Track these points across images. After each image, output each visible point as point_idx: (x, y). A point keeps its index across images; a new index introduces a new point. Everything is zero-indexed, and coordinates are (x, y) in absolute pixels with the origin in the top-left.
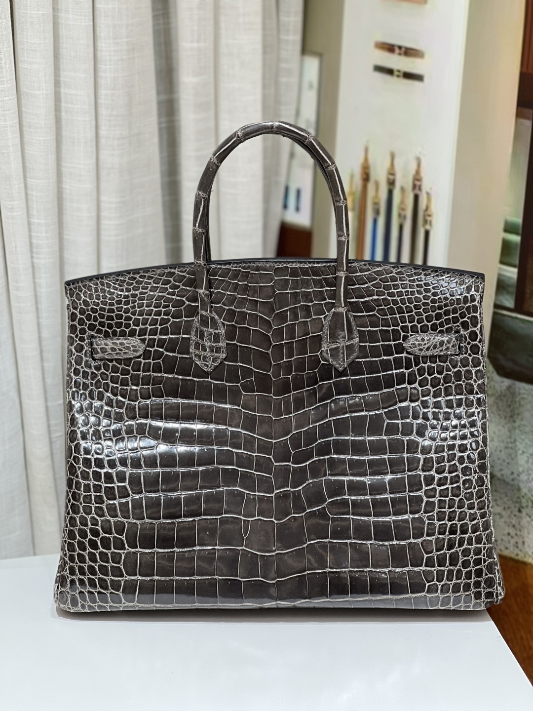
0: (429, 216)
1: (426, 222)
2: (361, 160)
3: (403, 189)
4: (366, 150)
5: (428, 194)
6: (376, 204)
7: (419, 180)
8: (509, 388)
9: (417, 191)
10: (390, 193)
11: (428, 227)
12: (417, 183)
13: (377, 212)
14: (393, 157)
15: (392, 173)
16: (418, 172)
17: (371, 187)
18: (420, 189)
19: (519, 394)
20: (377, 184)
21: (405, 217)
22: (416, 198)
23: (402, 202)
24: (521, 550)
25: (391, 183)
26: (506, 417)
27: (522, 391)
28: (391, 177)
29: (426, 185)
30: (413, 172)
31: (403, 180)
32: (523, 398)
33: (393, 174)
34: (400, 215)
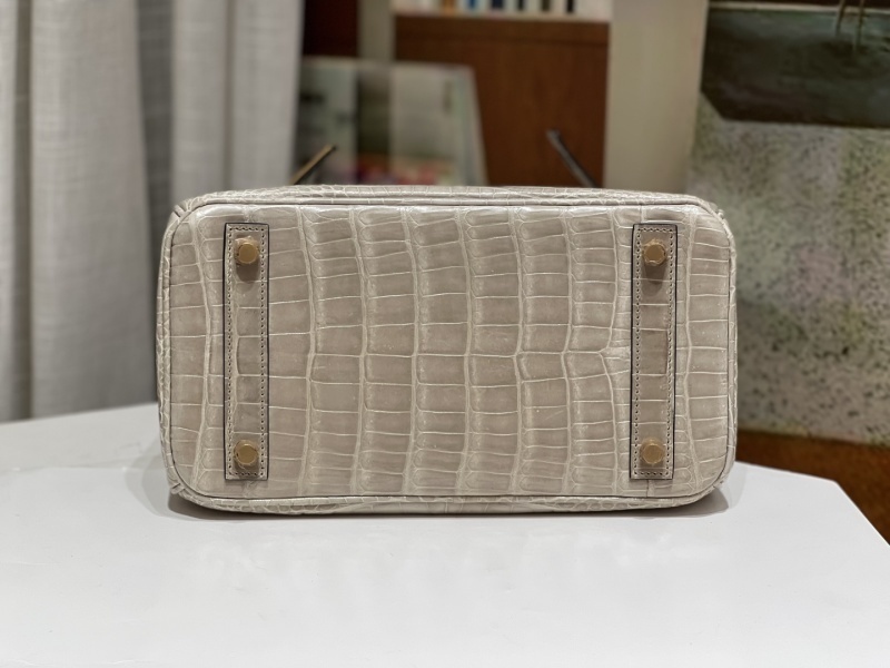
8: (745, 137)
19: (766, 144)
24: (780, 416)
26: (741, 190)
27: (770, 139)
32: (774, 152)
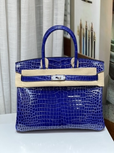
1: (94, 39)
2: (80, 23)
3: (89, 31)
4: (81, 20)
6: (83, 34)
7: (92, 29)
10: (86, 31)
11: (95, 41)
13: (84, 36)
14: (86, 22)
17: (82, 29)
18: (93, 31)
21: (90, 38)
22: (92, 33)
23: (89, 34)
25: (86, 29)
30: (91, 27)
31: (89, 28)
33: (87, 27)
34: (89, 37)
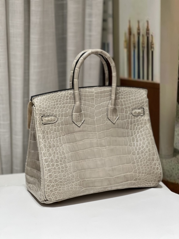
0: (153, 45)
1: (152, 48)
2: (128, 26)
3: (143, 36)
4: (130, 22)
5: (152, 36)
6: (134, 44)
7: (148, 30)
9: (148, 35)
10: (139, 38)
11: (152, 50)
12: (148, 32)
13: (134, 47)
14: (139, 22)
15: (139, 29)
16: (148, 27)
17: (132, 37)
20: (134, 35)
21: (144, 47)
22: (148, 38)
23: (143, 41)
25: (139, 34)
28: (139, 31)
29: (151, 32)
30: (146, 27)
31: (143, 32)
34: (142, 47)
